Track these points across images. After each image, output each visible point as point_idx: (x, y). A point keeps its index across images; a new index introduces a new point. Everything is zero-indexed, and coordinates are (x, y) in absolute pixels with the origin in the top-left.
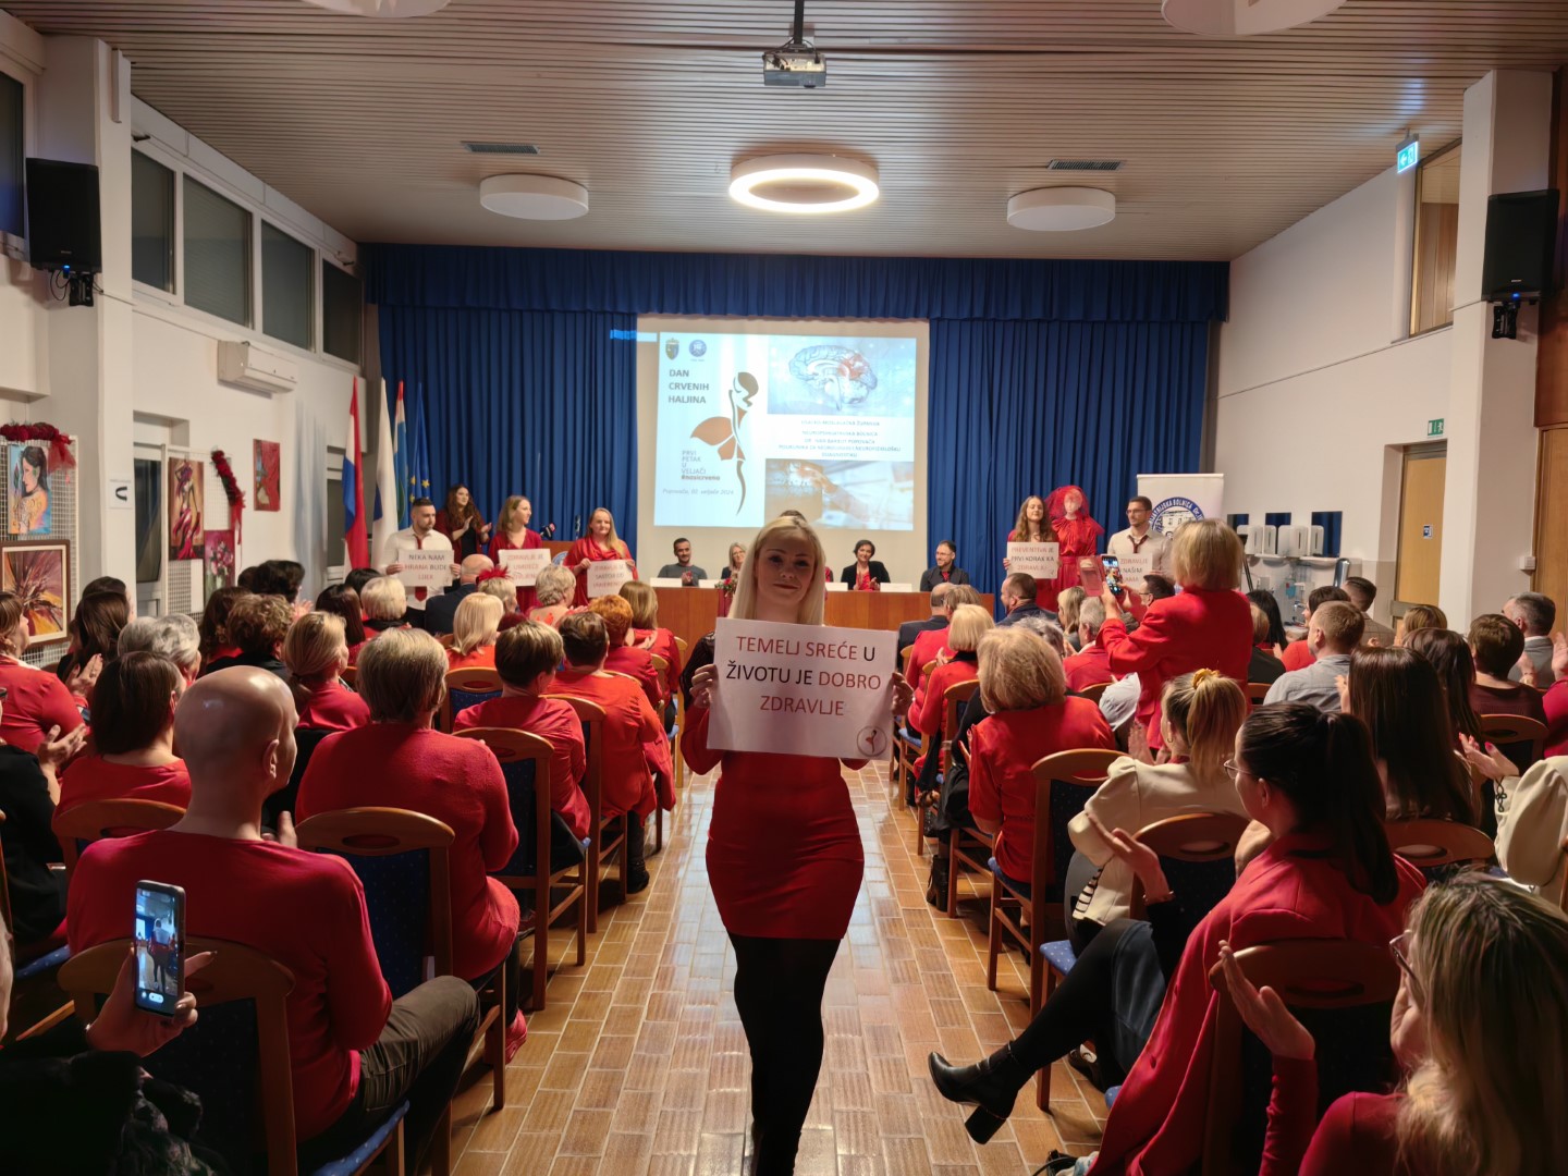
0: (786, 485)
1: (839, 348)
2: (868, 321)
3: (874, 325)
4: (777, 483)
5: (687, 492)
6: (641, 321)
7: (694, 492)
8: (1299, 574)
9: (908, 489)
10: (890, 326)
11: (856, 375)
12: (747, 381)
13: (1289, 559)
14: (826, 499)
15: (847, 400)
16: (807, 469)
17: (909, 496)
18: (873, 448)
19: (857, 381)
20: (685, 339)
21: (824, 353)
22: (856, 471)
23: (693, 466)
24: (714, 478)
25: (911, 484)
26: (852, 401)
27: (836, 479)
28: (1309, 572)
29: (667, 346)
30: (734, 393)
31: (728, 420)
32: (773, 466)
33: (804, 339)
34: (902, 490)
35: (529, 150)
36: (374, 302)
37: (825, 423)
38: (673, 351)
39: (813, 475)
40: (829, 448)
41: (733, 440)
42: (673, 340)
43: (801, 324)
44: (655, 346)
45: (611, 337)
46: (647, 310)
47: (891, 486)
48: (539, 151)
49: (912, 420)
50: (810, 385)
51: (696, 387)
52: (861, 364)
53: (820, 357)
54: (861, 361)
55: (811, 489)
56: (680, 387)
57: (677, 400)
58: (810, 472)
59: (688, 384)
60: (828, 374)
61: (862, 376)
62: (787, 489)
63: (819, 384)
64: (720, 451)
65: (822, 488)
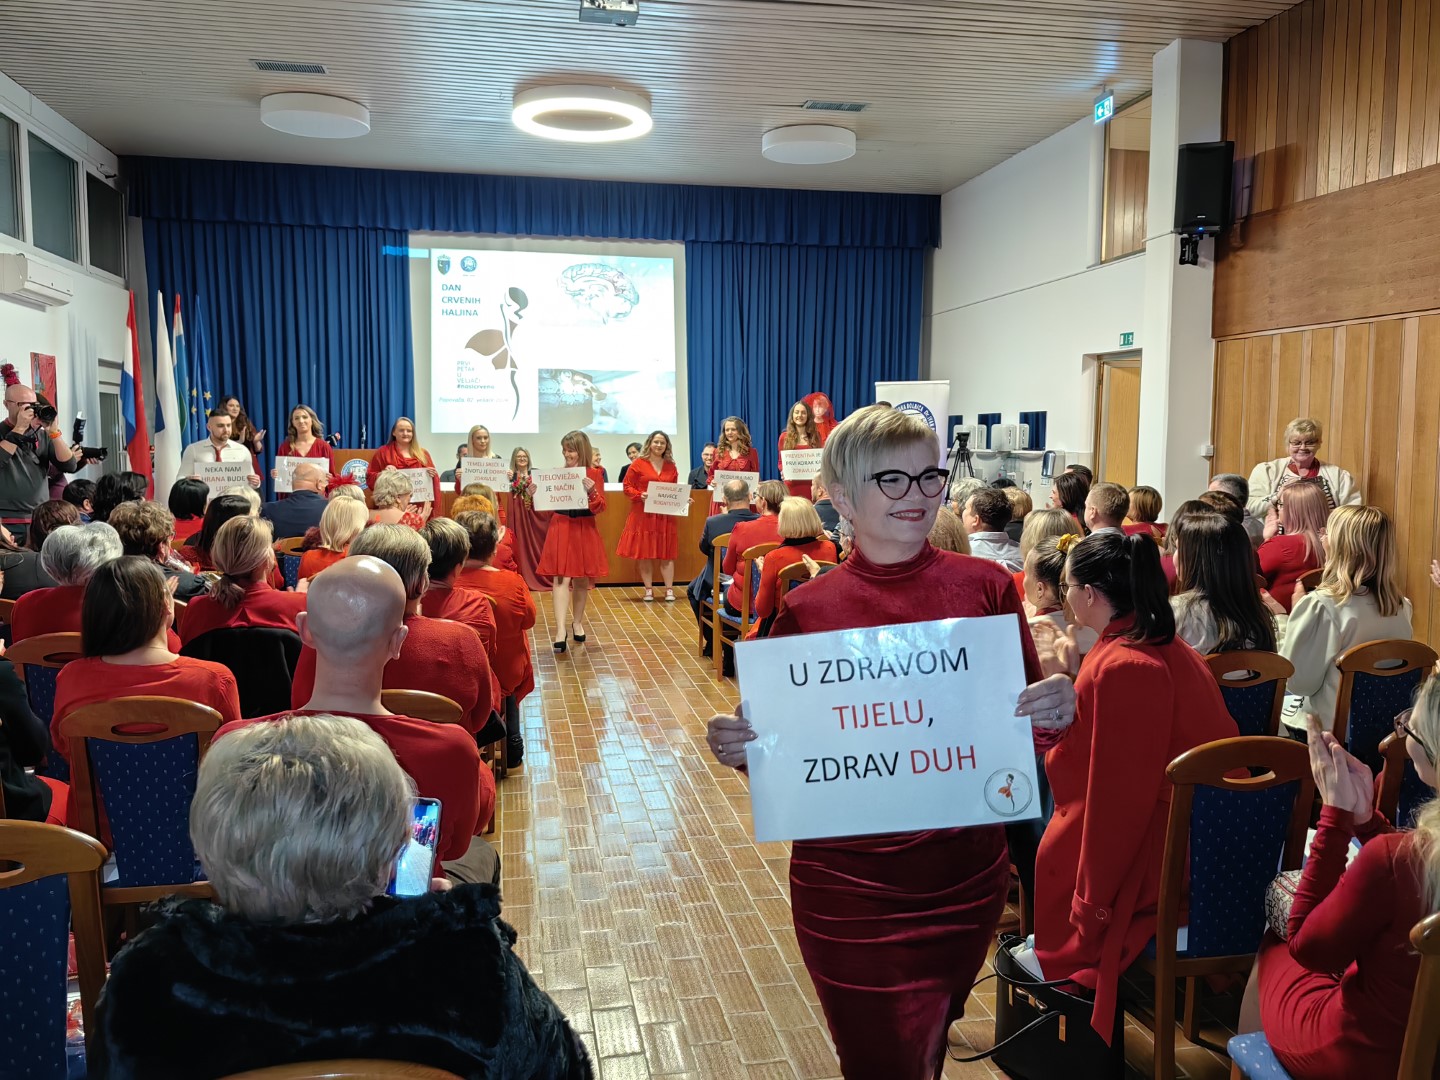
0: (559, 393)
1: (603, 266)
2: (629, 242)
3: (635, 245)
4: (549, 391)
5: (463, 400)
6: (413, 238)
7: (470, 400)
8: (1009, 465)
10: (649, 246)
11: (619, 291)
12: (516, 295)
13: (1001, 452)
14: (597, 406)
15: (612, 315)
16: (577, 378)
19: (621, 297)
20: (455, 256)
21: (588, 271)
22: (623, 380)
23: (467, 375)
25: (673, 392)
26: (617, 315)
27: (604, 387)
28: (1018, 463)
29: (438, 261)
30: (505, 307)
31: (500, 333)
32: (545, 375)
35: (318, 70)
36: (138, 216)
38: (444, 266)
39: (584, 383)
41: (506, 351)
42: (444, 256)
43: (566, 243)
44: (428, 261)
45: (383, 253)
46: (419, 227)
48: (326, 70)
50: (578, 301)
51: (469, 301)
52: (624, 282)
53: (586, 274)
54: (624, 279)
55: (582, 397)
56: (453, 300)
57: (450, 313)
58: (580, 381)
59: (461, 298)
60: (593, 290)
61: (625, 292)
62: (559, 397)
63: (586, 299)
64: (494, 362)
65: (593, 396)
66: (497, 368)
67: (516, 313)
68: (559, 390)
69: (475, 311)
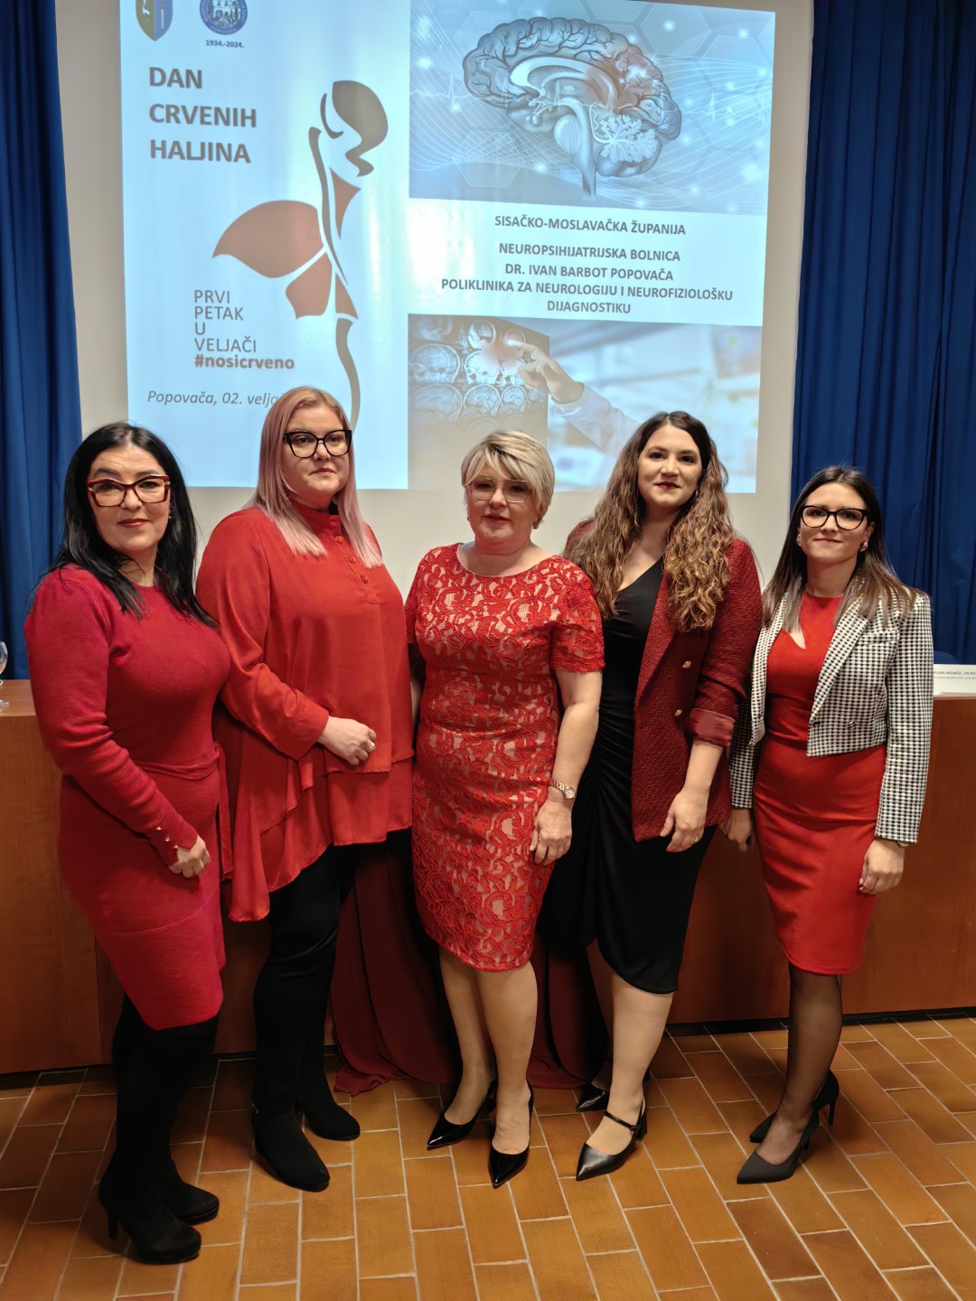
0: (460, 382)
4: (438, 377)
5: (210, 400)
9: (748, 393)
11: (628, 101)
15: (607, 166)
16: (511, 342)
18: (669, 293)
19: (633, 118)
21: (554, 38)
22: (628, 349)
23: (223, 331)
24: (279, 363)
26: (620, 168)
27: (581, 369)
30: (324, 138)
31: (312, 210)
32: (427, 335)
34: (734, 397)
37: (554, 224)
38: (157, 15)
39: (526, 357)
40: (563, 289)
41: (325, 264)
50: (519, 124)
51: (224, 117)
52: (643, 74)
53: (541, 48)
54: (643, 65)
55: (520, 394)
56: (181, 115)
57: (172, 153)
58: (519, 349)
59: (203, 108)
60: (562, 96)
61: (644, 104)
62: (463, 393)
63: (540, 118)
64: (291, 292)
65: (547, 391)
66: (300, 311)
67: (353, 156)
68: (462, 374)
69: (242, 147)
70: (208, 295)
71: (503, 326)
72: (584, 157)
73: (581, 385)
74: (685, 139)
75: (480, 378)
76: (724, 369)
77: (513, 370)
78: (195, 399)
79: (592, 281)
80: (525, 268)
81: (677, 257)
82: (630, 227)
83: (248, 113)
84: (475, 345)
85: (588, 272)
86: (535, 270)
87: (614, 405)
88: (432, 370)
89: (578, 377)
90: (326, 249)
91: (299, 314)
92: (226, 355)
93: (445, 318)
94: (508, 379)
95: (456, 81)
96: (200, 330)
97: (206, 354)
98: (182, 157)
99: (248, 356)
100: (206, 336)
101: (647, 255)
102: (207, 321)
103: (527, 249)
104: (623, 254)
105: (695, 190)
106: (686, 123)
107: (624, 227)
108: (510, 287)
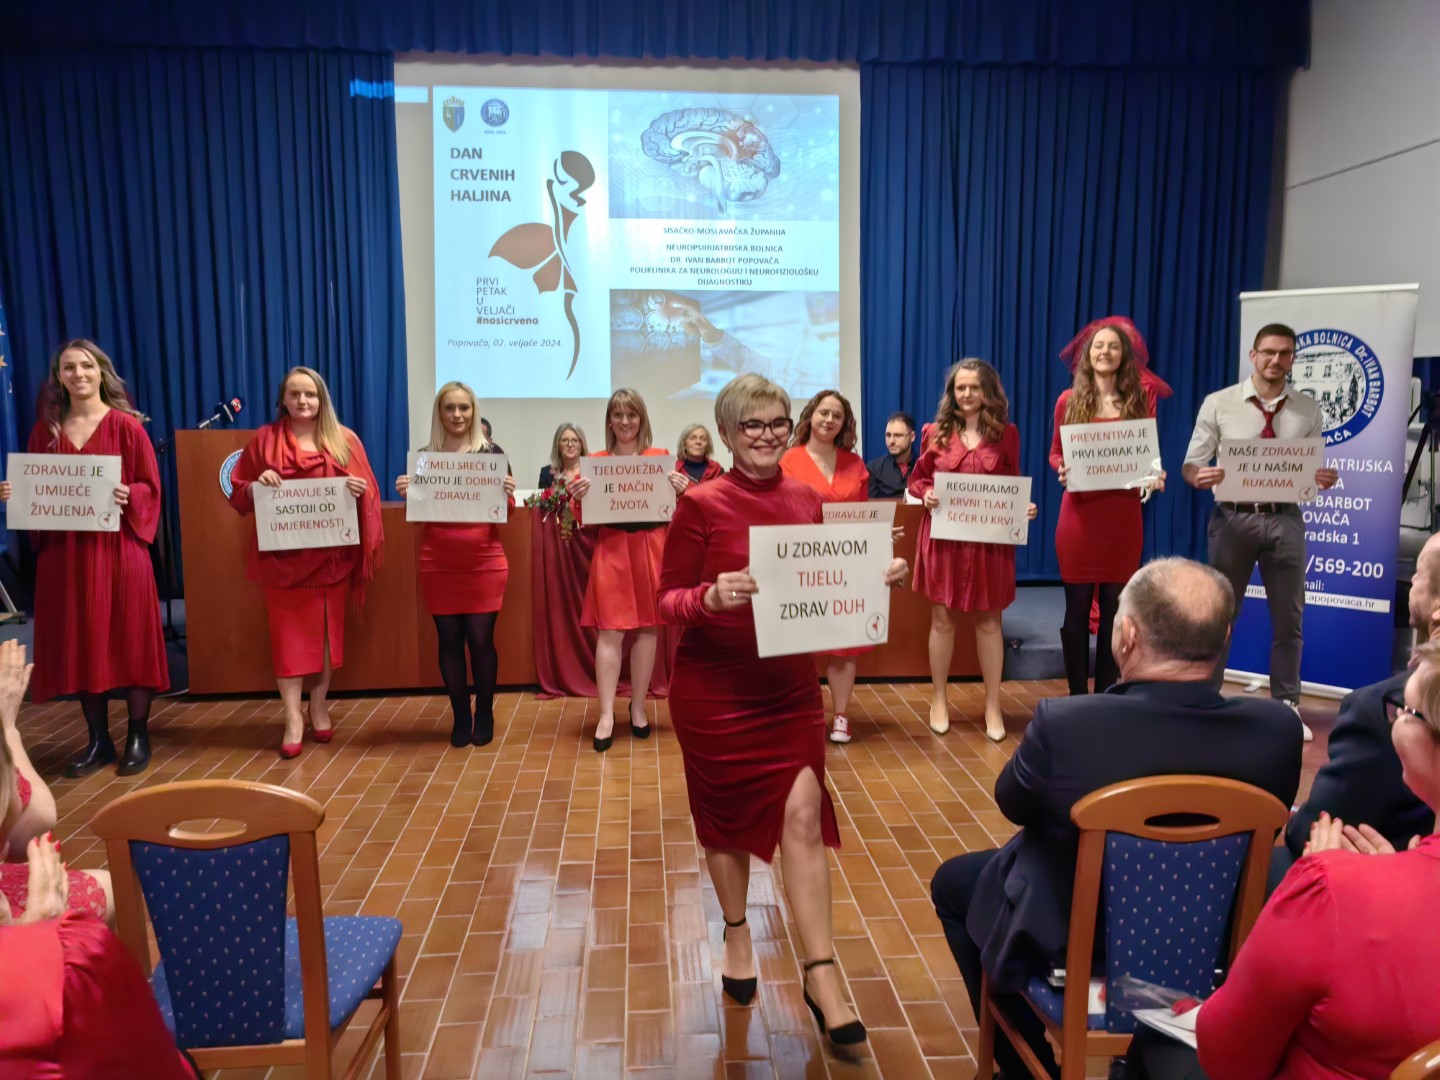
0: (644, 330)
1: (719, 111)
3: (774, 75)
4: (629, 327)
5: (486, 343)
6: (401, 69)
7: (498, 343)
9: (832, 334)
10: (798, 75)
11: (746, 155)
12: (576, 165)
14: (706, 353)
15: (733, 196)
16: (675, 304)
17: (833, 346)
18: (777, 271)
19: (749, 165)
20: (473, 98)
21: (697, 120)
22: (750, 308)
23: (494, 302)
24: (528, 321)
25: (835, 326)
26: (742, 196)
27: (721, 321)
29: (445, 109)
30: (556, 185)
31: (549, 228)
32: (622, 301)
33: (664, 96)
34: (822, 337)
37: (701, 231)
38: (455, 117)
39: (685, 314)
40: (708, 271)
41: (557, 259)
42: (454, 100)
43: (658, 72)
44: (426, 109)
45: (352, 94)
46: (410, 50)
47: (806, 331)
49: (834, 226)
50: (676, 172)
51: (495, 175)
52: (754, 138)
53: (690, 126)
54: (754, 133)
55: (682, 337)
56: (469, 175)
57: (464, 197)
58: (680, 309)
59: (482, 171)
60: (703, 154)
61: (756, 157)
62: (645, 337)
63: (690, 169)
64: (537, 278)
65: (700, 335)
66: (542, 289)
67: (574, 195)
68: (644, 325)
69: (506, 192)
70: (485, 281)
71: (669, 295)
72: (719, 191)
73: (721, 332)
74: (783, 177)
75: (656, 328)
76: (815, 319)
77: (678, 323)
78: (477, 344)
79: (725, 266)
80: (683, 259)
81: (780, 248)
82: (750, 231)
83: (510, 172)
84: (652, 307)
85: (723, 260)
86: (690, 260)
87: (744, 343)
88: (626, 324)
89: (720, 326)
90: (558, 251)
91: (541, 290)
92: (496, 317)
93: (633, 291)
94: (674, 328)
95: (638, 149)
96: (480, 301)
97: (483, 316)
98: (470, 199)
99: (509, 317)
100: (484, 305)
101: (761, 249)
102: (485, 297)
103: (683, 247)
104: (746, 248)
105: (790, 208)
106: (783, 166)
107: (746, 232)
108: (674, 270)
